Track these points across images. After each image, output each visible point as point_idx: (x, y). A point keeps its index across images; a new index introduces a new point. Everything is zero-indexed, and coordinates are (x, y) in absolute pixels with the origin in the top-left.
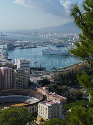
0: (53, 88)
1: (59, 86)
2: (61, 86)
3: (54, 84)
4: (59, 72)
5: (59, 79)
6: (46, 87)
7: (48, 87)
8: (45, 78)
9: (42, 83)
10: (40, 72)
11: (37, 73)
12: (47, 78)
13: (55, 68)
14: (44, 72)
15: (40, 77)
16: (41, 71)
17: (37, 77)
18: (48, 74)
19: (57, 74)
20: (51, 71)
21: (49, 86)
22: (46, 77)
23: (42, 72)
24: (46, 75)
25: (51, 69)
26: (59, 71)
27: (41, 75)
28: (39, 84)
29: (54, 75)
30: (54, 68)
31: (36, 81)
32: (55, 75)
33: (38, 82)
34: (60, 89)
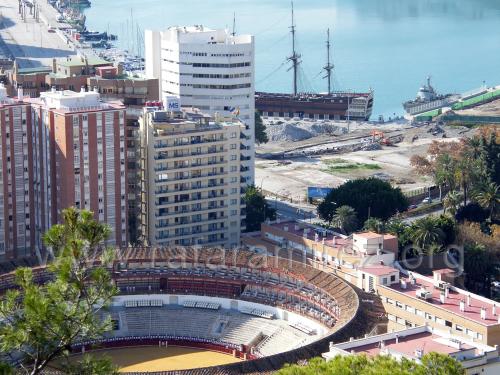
0: (429, 241)
1: (471, 230)
2: (486, 230)
3: (437, 215)
4: (470, 122)
5: (475, 178)
6: (372, 235)
7: (388, 237)
8: (368, 174)
9: (344, 208)
10: (329, 130)
11: (304, 136)
12: (376, 167)
13: (441, 98)
14: (354, 126)
15: (326, 162)
16: (332, 123)
17: (306, 164)
18: (389, 144)
19: (456, 140)
20: (410, 118)
21: (399, 231)
22: (370, 162)
23: (342, 124)
24: (370, 148)
25: (408, 106)
26: (473, 118)
27: (330, 146)
28: (326, 211)
29: (435, 149)
30: (431, 96)
31: (303, 195)
32: (444, 145)
33: (311, 201)
34: (479, 252)
